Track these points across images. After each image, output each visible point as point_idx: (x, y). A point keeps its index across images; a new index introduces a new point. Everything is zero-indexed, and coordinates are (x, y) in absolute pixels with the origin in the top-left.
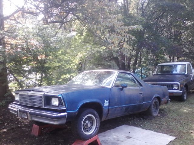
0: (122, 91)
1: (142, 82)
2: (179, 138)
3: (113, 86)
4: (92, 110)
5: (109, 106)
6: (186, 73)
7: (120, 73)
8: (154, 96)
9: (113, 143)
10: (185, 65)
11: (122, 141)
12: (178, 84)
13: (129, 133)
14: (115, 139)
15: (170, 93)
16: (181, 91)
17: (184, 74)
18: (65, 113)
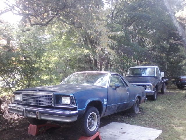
0: (115, 91)
1: (128, 83)
2: (165, 131)
3: (108, 86)
4: (95, 108)
5: (107, 104)
6: (156, 76)
7: (112, 74)
8: (137, 96)
9: (111, 139)
10: (155, 68)
11: (119, 136)
12: (151, 85)
13: (122, 128)
14: (111, 135)
15: (146, 93)
16: (153, 91)
17: (154, 77)
18: (77, 111)
